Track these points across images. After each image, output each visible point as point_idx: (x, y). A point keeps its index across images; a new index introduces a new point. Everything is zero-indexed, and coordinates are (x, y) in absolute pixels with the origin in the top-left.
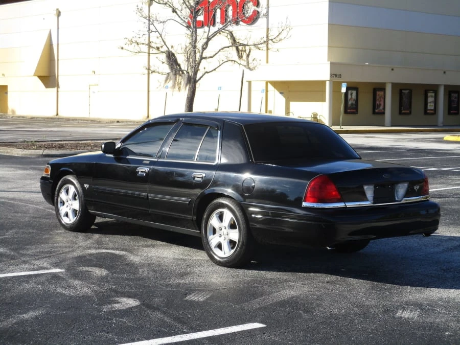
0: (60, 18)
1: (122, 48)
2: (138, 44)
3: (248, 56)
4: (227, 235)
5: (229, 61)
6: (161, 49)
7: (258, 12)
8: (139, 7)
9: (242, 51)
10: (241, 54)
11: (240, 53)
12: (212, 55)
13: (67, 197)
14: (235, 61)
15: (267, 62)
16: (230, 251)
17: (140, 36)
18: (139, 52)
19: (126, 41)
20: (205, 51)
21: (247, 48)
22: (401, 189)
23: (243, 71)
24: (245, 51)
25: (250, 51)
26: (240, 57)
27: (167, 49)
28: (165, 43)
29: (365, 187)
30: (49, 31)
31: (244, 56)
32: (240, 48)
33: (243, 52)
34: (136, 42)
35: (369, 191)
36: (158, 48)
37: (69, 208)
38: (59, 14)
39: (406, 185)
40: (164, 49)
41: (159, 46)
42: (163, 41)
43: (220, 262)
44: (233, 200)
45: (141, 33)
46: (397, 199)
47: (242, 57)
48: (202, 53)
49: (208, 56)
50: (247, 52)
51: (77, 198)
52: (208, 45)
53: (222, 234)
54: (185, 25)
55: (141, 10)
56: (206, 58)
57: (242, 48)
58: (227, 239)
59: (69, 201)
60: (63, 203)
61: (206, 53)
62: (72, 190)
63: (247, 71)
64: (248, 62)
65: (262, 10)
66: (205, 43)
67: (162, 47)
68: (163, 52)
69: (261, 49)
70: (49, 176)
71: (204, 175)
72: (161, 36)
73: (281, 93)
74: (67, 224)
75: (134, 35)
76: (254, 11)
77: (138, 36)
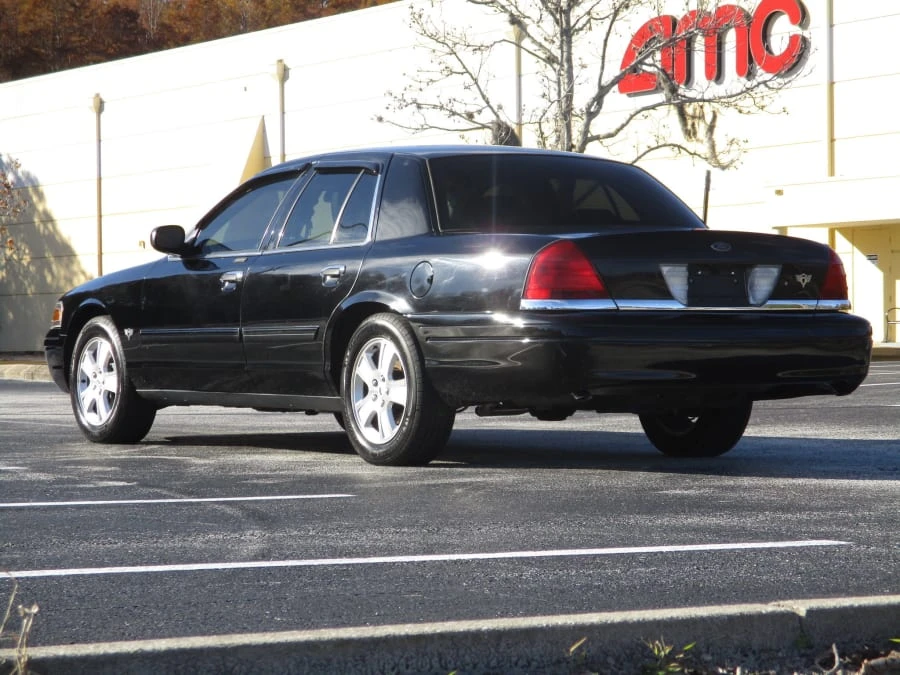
0: (287, 84)
1: (380, 119)
2: (419, 107)
3: (711, 129)
4: (388, 393)
5: (665, 145)
6: (477, 118)
7: (804, 40)
8: (416, 10)
9: (693, 117)
10: (693, 125)
11: (690, 122)
12: (612, 131)
13: (95, 365)
14: (679, 147)
15: (832, 173)
16: (393, 428)
17: (423, 85)
18: (423, 129)
19: (390, 100)
20: (593, 122)
21: (708, 109)
22: (763, 280)
23: (709, 173)
24: (702, 117)
25: (715, 117)
26: (690, 133)
27: (494, 118)
28: (488, 102)
29: (665, 269)
30: (261, 118)
31: (701, 129)
32: (689, 110)
33: (696, 121)
34: (415, 102)
35: (676, 278)
36: (470, 116)
37: (98, 390)
38: (284, 74)
39: (775, 271)
40: (487, 117)
41: (472, 109)
42: (484, 97)
43: (374, 455)
44: (397, 316)
45: (424, 77)
46: (752, 301)
47: (695, 133)
48: (587, 125)
49: (602, 133)
50: (709, 118)
51: (114, 365)
52: (604, 106)
53: (378, 394)
54: (544, 56)
55: (420, 16)
56: (597, 138)
57: (695, 110)
58: (386, 403)
59: (98, 375)
60: (86, 381)
61: (598, 126)
62: (104, 348)
63: (716, 173)
64: (713, 147)
65: (816, 33)
66: (594, 99)
67: (480, 112)
68: (484, 127)
69: (745, 110)
70: (59, 326)
71: (342, 269)
72: (476, 81)
73: (872, 258)
74: (93, 427)
75: (407, 81)
76: (794, 39)
77: (419, 85)
